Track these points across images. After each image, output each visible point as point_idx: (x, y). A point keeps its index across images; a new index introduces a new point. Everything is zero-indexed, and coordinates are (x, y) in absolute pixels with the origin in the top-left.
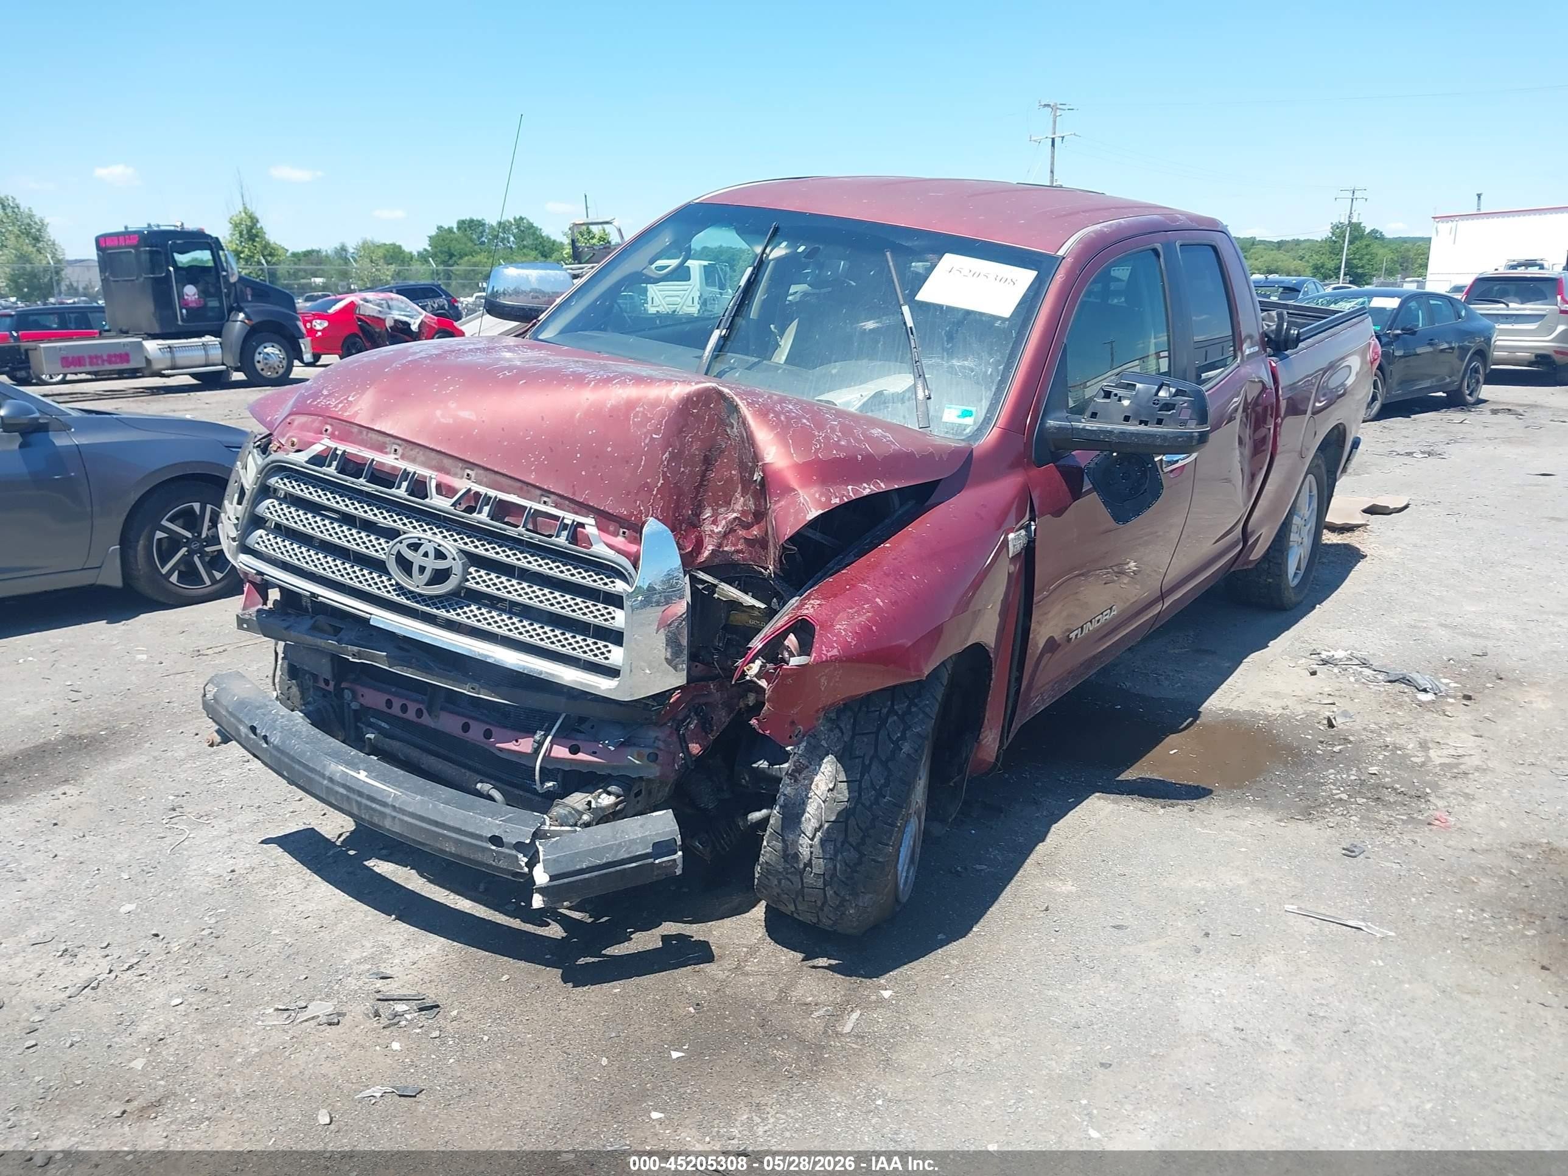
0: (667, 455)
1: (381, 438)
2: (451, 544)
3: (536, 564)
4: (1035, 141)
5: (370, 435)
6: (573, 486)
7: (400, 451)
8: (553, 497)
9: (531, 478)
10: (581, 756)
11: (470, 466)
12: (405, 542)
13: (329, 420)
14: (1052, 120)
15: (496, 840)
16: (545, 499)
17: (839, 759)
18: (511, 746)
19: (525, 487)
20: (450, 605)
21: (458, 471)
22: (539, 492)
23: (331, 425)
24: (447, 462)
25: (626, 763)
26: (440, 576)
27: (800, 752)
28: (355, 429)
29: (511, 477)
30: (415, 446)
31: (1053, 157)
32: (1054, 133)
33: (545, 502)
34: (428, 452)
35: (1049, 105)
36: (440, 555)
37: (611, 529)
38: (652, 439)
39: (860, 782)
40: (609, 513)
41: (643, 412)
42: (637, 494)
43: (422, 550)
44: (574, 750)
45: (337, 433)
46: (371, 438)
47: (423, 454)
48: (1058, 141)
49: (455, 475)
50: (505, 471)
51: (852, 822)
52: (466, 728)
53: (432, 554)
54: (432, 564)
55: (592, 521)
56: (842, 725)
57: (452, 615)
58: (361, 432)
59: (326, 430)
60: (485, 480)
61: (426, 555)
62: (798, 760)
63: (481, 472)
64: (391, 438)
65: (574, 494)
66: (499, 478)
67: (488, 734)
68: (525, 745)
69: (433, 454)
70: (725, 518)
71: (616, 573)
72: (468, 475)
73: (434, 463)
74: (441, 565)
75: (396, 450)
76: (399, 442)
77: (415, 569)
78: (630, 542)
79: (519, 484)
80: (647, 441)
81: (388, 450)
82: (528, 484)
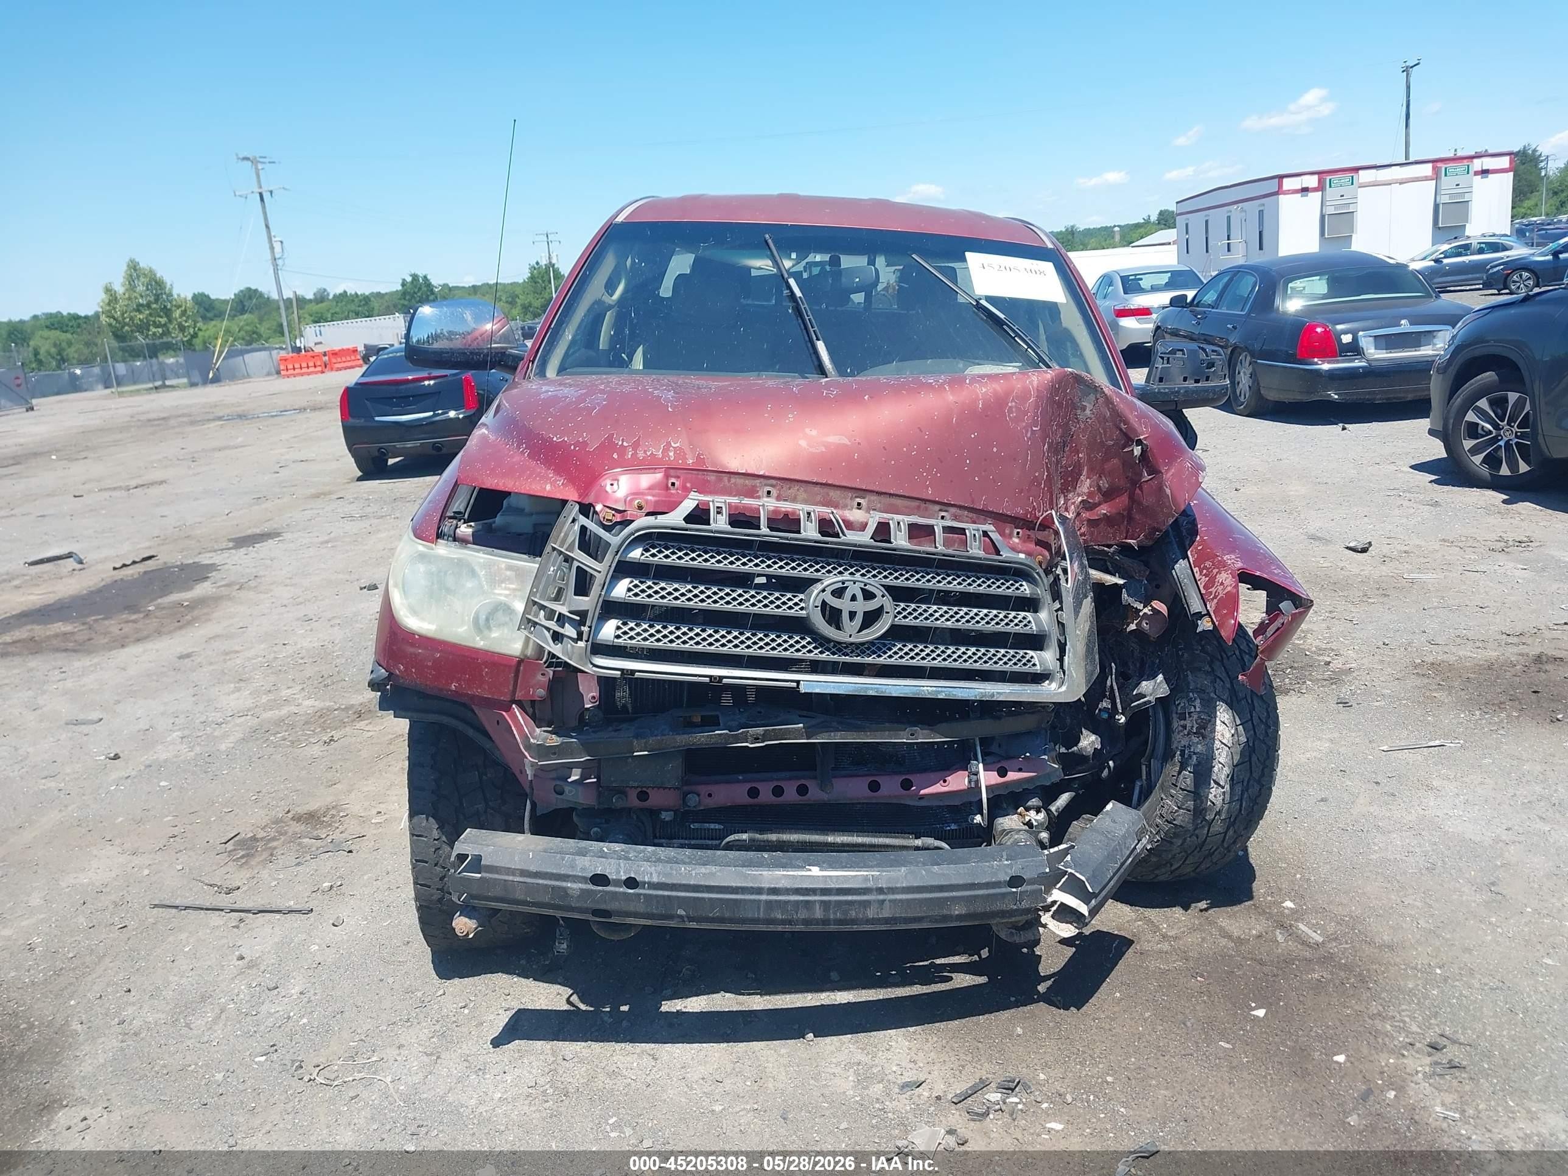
0: (1046, 446)
1: (749, 482)
2: (875, 582)
3: (955, 585)
4: (241, 196)
5: (733, 480)
6: (971, 494)
7: (774, 492)
8: (953, 510)
9: (929, 493)
10: (1012, 776)
11: (861, 493)
12: (829, 590)
13: (672, 472)
14: (254, 175)
15: (1016, 881)
16: (943, 514)
17: (1231, 706)
18: (938, 788)
19: (923, 505)
20: (879, 649)
21: (848, 501)
22: (937, 507)
23: (678, 477)
24: (834, 494)
25: (1048, 770)
26: (871, 618)
27: (1198, 710)
28: (712, 478)
29: (908, 497)
30: (794, 483)
31: (265, 213)
32: (260, 187)
33: (943, 517)
34: (810, 487)
35: (247, 159)
36: (868, 595)
37: (1007, 531)
38: (1033, 432)
39: (1252, 720)
40: (1007, 516)
41: (1016, 406)
42: (1029, 490)
43: (848, 594)
44: (1002, 773)
45: (688, 485)
46: (735, 484)
47: (805, 491)
48: (266, 196)
49: (845, 507)
50: (901, 492)
51: (1254, 758)
52: (874, 787)
53: (860, 596)
54: (862, 606)
55: (992, 528)
56: (1219, 675)
57: (883, 660)
58: (720, 480)
59: (673, 484)
60: (879, 505)
61: (854, 598)
62: (1199, 717)
63: (874, 498)
64: (762, 480)
65: (973, 502)
66: (893, 500)
67: (906, 785)
68: (958, 781)
69: (817, 489)
70: (1073, 503)
71: (1020, 573)
72: (859, 504)
73: (818, 498)
74: (872, 605)
75: (769, 492)
76: (774, 482)
77: (845, 616)
78: (1024, 542)
79: (917, 503)
80: (1029, 435)
81: (760, 493)
82: (925, 501)
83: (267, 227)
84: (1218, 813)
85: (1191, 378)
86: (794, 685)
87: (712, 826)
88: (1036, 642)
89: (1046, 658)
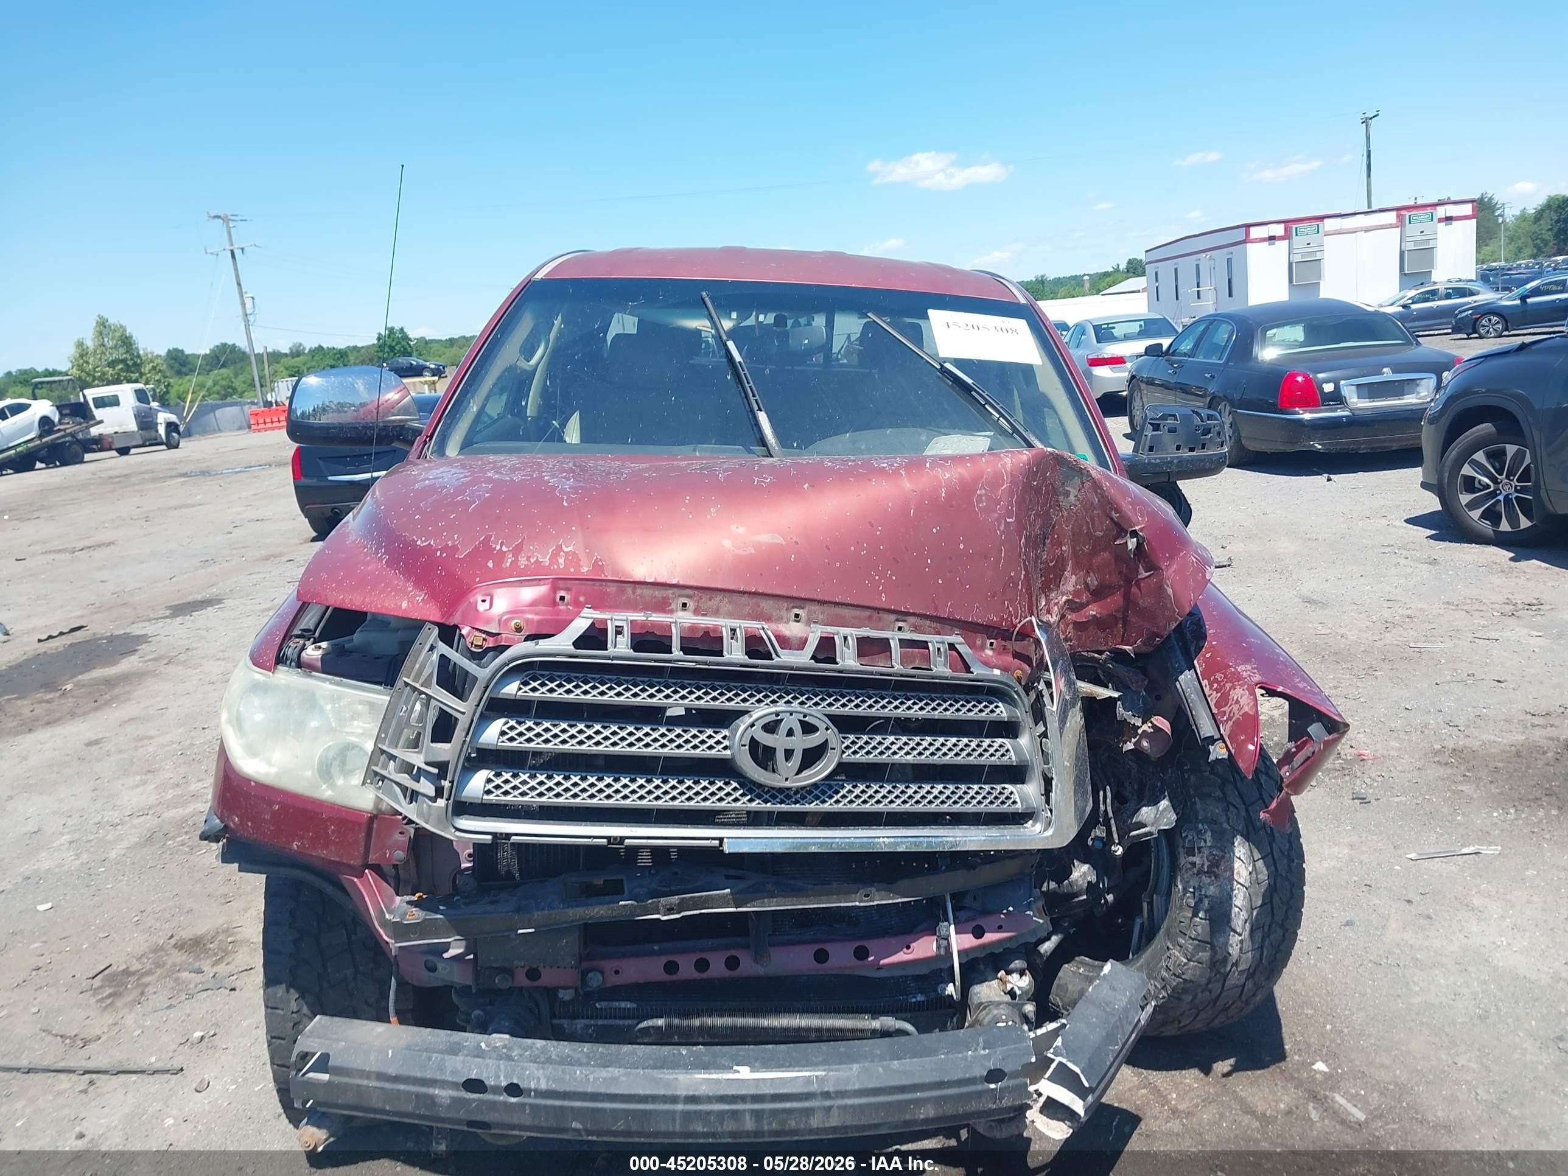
0: (1023, 540)
1: (658, 593)
2: (817, 710)
3: (916, 711)
4: (212, 254)
5: (639, 591)
6: (933, 601)
7: (691, 605)
8: (912, 619)
9: (883, 600)
10: (989, 937)
11: (798, 603)
12: (759, 725)
13: (561, 584)
14: (225, 233)
15: (995, 1075)
16: (900, 624)
17: (1247, 838)
18: (902, 956)
19: (875, 615)
20: (824, 793)
21: (784, 613)
22: (893, 617)
23: (568, 590)
24: (766, 605)
25: (1034, 926)
26: (812, 756)
27: (1209, 844)
28: (612, 589)
29: (858, 606)
30: (715, 593)
31: (236, 269)
32: (232, 245)
33: (900, 629)
34: (736, 597)
35: (219, 217)
36: (808, 728)
37: (979, 642)
38: (1007, 524)
39: (1272, 853)
40: (978, 624)
41: (986, 494)
42: (1003, 593)
43: (783, 728)
44: (978, 933)
45: (582, 599)
46: (641, 596)
47: (730, 602)
48: (238, 253)
49: (779, 620)
50: (849, 600)
51: (1276, 899)
52: (821, 957)
53: (798, 729)
54: (801, 742)
55: (960, 639)
56: (1232, 801)
57: (828, 806)
58: (623, 592)
59: (562, 598)
60: (821, 617)
61: (790, 733)
62: (1211, 853)
63: (815, 607)
64: (675, 590)
65: (936, 609)
66: (840, 610)
67: (861, 954)
68: (924, 948)
69: (745, 599)
70: (1056, 604)
71: (993, 693)
72: (797, 616)
73: (746, 610)
74: (814, 740)
75: (684, 605)
76: (690, 592)
77: (780, 755)
78: (1000, 654)
79: (867, 613)
80: (1002, 528)
81: (673, 606)
82: (878, 610)
83: (239, 284)
84: (1236, 964)
85: (1184, 447)
86: (717, 842)
87: (623, 1005)
88: (1017, 774)
89: (1029, 792)
